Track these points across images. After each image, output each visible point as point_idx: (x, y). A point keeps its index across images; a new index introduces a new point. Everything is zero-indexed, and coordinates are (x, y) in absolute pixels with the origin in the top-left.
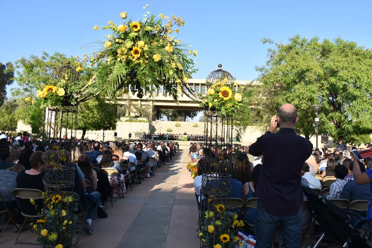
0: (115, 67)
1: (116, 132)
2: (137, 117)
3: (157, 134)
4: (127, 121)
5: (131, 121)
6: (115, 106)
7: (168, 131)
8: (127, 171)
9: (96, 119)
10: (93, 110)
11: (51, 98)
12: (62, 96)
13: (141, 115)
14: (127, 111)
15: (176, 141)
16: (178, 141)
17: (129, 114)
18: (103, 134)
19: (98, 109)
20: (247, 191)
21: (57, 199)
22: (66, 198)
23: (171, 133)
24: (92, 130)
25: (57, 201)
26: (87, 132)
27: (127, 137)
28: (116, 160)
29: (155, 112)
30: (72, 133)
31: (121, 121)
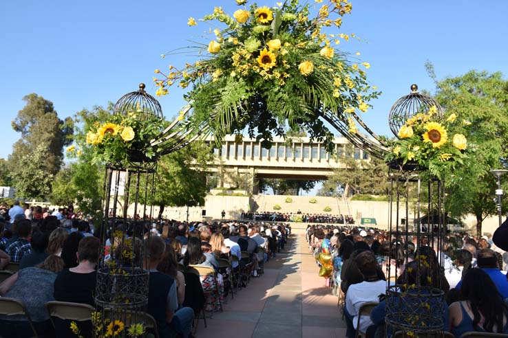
0: (226, 88)
1: (204, 209)
2: (232, 189)
3: (260, 213)
4: (219, 194)
5: (224, 194)
6: (204, 175)
7: (275, 208)
8: (227, 269)
9: (178, 191)
10: (175, 178)
11: (110, 146)
12: (130, 142)
13: (237, 187)
14: (220, 181)
15: (287, 223)
16: (290, 223)
17: (222, 185)
18: (187, 212)
19: (180, 177)
20: (459, 319)
21: (116, 328)
22: (133, 326)
23: (280, 211)
24: (171, 206)
25: (116, 333)
26: (165, 208)
27: (219, 217)
28: (208, 250)
29: (258, 183)
30: (145, 209)
31: (212, 195)
